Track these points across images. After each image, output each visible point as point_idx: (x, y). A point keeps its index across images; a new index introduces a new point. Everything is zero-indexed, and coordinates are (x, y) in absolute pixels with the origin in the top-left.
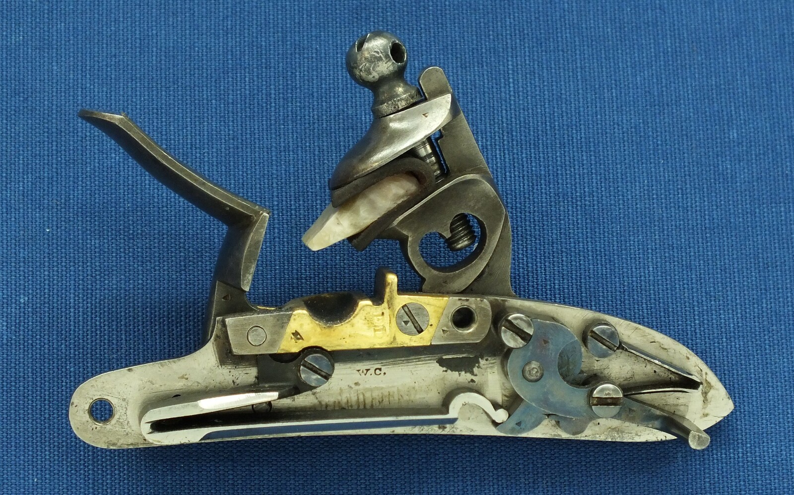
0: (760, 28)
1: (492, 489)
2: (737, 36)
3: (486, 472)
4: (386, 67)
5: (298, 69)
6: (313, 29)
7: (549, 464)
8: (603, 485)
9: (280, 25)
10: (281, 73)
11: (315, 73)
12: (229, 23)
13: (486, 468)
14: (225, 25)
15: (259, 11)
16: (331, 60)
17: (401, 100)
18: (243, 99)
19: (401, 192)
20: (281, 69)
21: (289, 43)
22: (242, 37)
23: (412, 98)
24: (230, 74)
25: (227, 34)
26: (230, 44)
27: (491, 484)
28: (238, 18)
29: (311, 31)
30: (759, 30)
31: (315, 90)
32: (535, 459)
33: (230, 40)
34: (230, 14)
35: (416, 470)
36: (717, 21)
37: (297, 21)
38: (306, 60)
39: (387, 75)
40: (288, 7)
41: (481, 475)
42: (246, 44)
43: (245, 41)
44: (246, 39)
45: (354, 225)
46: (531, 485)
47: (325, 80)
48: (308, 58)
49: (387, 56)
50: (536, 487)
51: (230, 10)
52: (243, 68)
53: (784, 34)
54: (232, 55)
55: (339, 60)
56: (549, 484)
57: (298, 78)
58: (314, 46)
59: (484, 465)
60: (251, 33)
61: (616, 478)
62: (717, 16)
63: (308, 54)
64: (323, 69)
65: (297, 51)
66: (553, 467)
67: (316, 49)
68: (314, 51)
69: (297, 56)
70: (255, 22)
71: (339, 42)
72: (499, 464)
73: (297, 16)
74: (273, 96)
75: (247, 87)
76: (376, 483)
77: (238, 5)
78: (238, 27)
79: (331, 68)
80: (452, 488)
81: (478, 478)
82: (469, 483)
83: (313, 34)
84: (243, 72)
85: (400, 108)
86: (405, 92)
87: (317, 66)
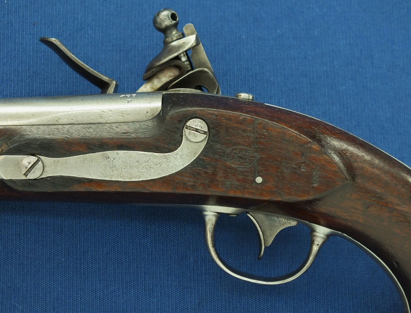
0: (236, 73)
1: (111, 268)
2: (225, 76)
3: (109, 261)
4: (168, 22)
5: (35, 83)
6: (42, 66)
7: (135, 258)
8: (158, 269)
9: (28, 63)
10: (27, 84)
11: (42, 85)
12: (5, 60)
13: (109, 259)
14: (3, 61)
15: (18, 56)
16: (49, 80)
17: (175, 36)
18: (10, 94)
19: (172, 74)
20: (27, 82)
21: (31, 71)
22: (11, 67)
23: (180, 36)
24: (5, 83)
25: (4, 65)
26: (5, 70)
27: (111, 266)
28: (9, 58)
29: (41, 67)
30: (235, 73)
31: (42, 92)
32: (129, 256)
33: (5, 68)
34: (5, 56)
35: (79, 258)
36: (217, 69)
37: (35, 61)
38: (38, 79)
39: (169, 26)
40: (31, 55)
41: (107, 262)
42: (12, 70)
43: (12, 69)
44: (13, 68)
45: (152, 88)
46: (128, 267)
47: (46, 88)
48: (39, 78)
49: (169, 18)
50: (130, 268)
51: (5, 54)
52: (11, 80)
53: (246, 76)
54: (6, 74)
55: (53, 80)
56: (135, 267)
57: (35, 86)
58: (42, 73)
59: (108, 258)
60: (15, 65)
61: (164, 266)
62: (217, 67)
63: (39, 76)
64: (46, 83)
65: (35, 74)
66: (137, 260)
67: (43, 74)
68: (42, 75)
69: (35, 77)
70: (17, 61)
71: (53, 72)
72: (114, 257)
73: (35, 60)
74: (23, 94)
75: (12, 89)
76: (62, 263)
77: (9, 53)
78: (9, 62)
79: (49, 83)
80: (94, 267)
81: (105, 263)
82: (101, 265)
83: (42, 68)
84: (11, 82)
85: (174, 40)
86: (176, 34)
87: (43, 82)
